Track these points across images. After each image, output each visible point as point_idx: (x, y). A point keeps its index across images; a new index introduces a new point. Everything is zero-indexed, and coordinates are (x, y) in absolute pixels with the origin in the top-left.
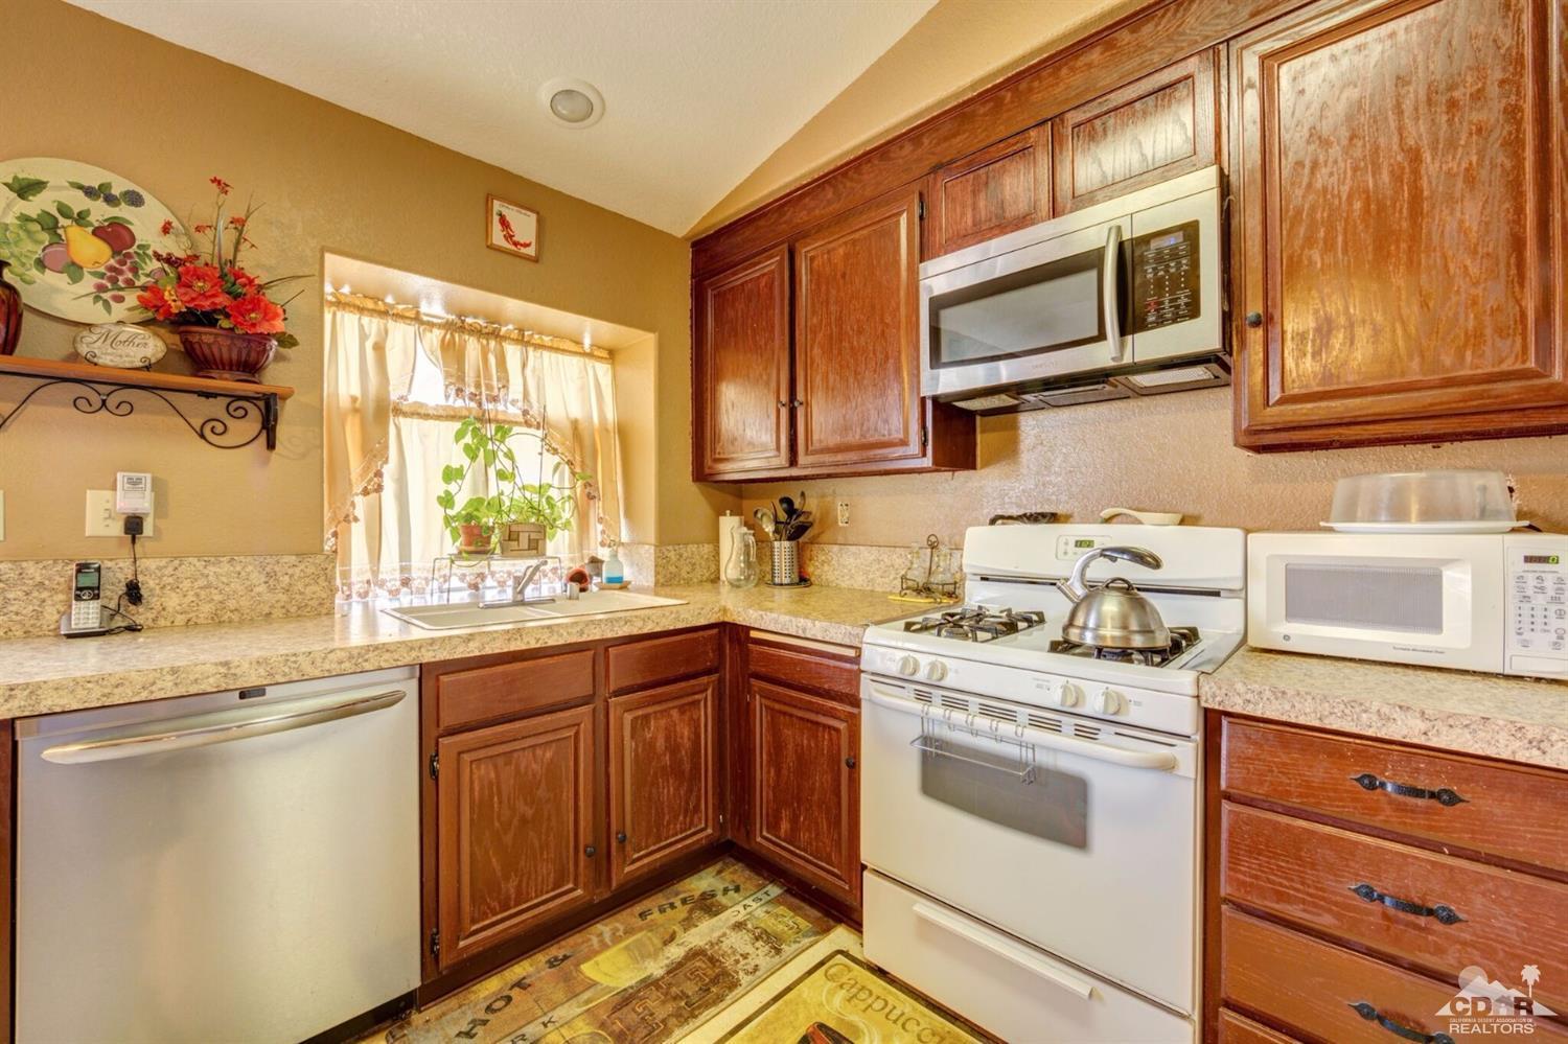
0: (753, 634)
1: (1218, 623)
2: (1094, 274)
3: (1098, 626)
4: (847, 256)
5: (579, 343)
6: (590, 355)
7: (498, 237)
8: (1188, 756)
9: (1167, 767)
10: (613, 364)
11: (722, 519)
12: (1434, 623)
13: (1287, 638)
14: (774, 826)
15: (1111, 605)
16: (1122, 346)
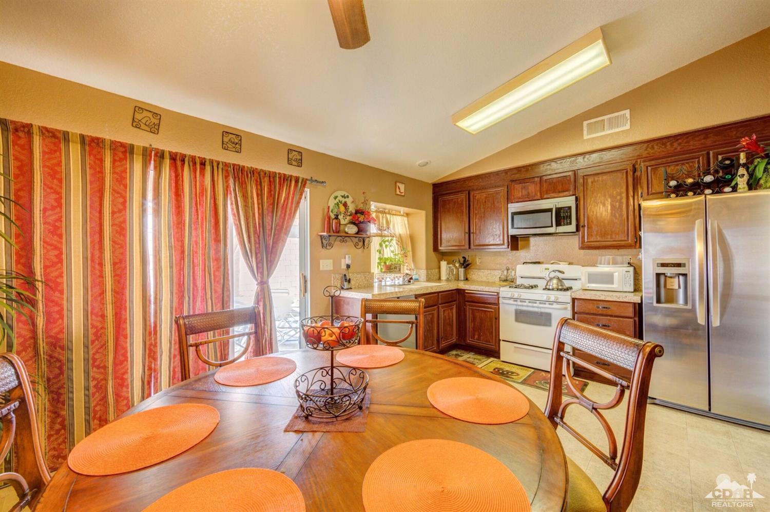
0: (466, 291)
1: (576, 285)
2: (550, 213)
3: (553, 285)
4: (486, 198)
5: (400, 212)
6: (403, 216)
7: (398, 193)
8: (569, 306)
9: (566, 309)
10: (408, 218)
11: (441, 262)
12: (613, 283)
13: (588, 287)
14: (473, 337)
15: (555, 281)
16: (556, 229)
